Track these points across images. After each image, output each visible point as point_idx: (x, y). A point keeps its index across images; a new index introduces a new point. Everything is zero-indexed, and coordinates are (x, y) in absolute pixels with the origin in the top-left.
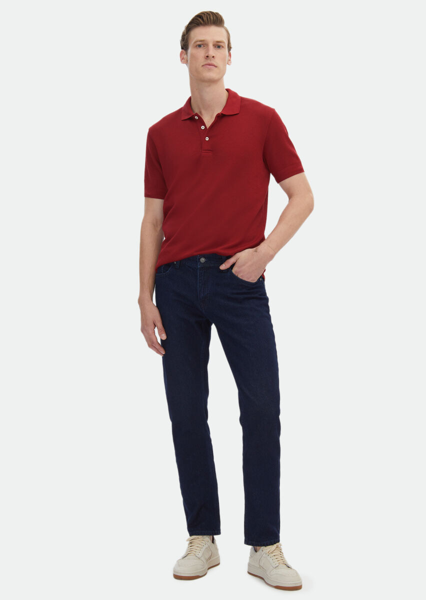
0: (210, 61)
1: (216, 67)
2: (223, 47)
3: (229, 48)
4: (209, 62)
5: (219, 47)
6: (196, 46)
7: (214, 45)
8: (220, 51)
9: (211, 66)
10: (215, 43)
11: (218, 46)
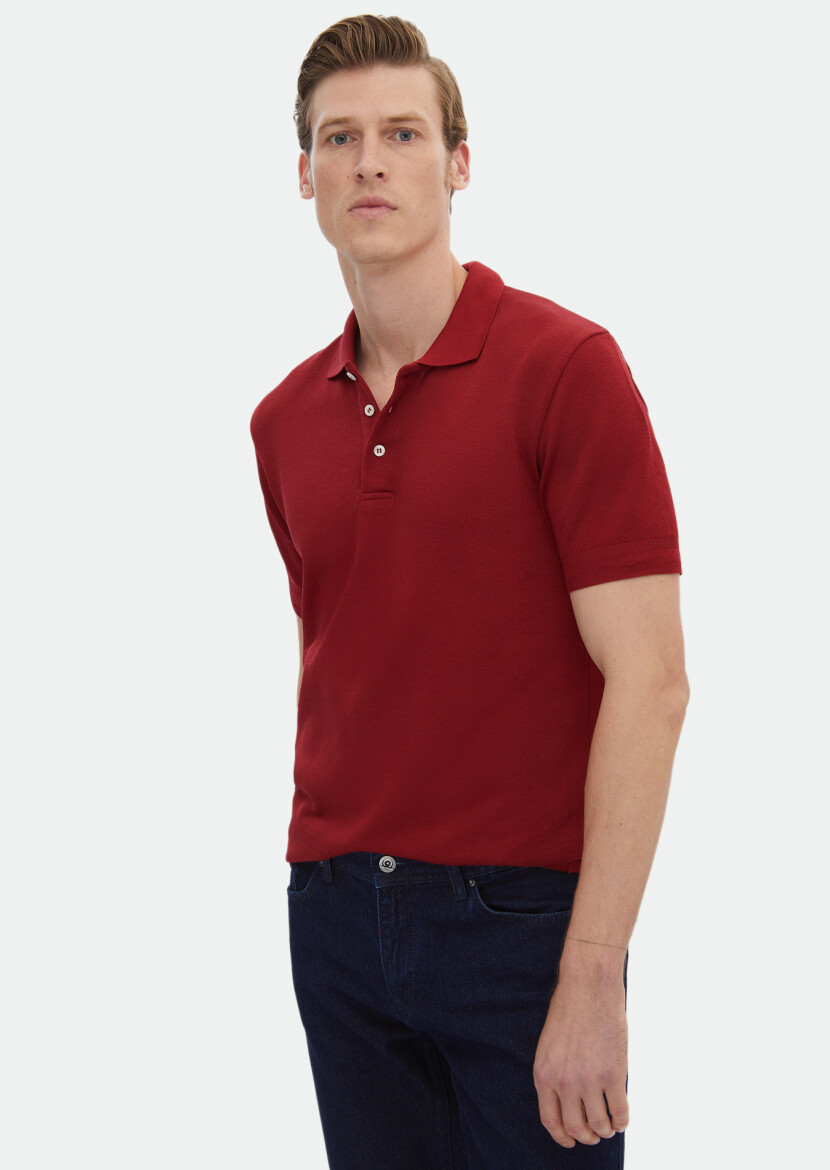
0: (372, 188)
1: (395, 209)
2: (418, 134)
3: (455, 135)
4: (368, 194)
5: (406, 135)
6: (328, 140)
7: (383, 133)
8: (412, 150)
9: (375, 211)
10: (387, 124)
11: (401, 131)
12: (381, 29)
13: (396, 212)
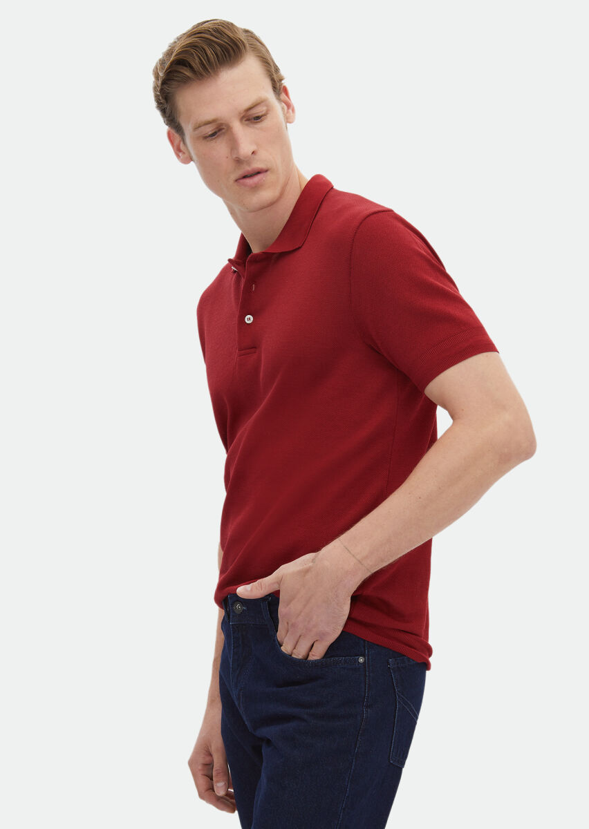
0: (249, 163)
10: (244, 114)
12: (216, 46)
13: (268, 173)
